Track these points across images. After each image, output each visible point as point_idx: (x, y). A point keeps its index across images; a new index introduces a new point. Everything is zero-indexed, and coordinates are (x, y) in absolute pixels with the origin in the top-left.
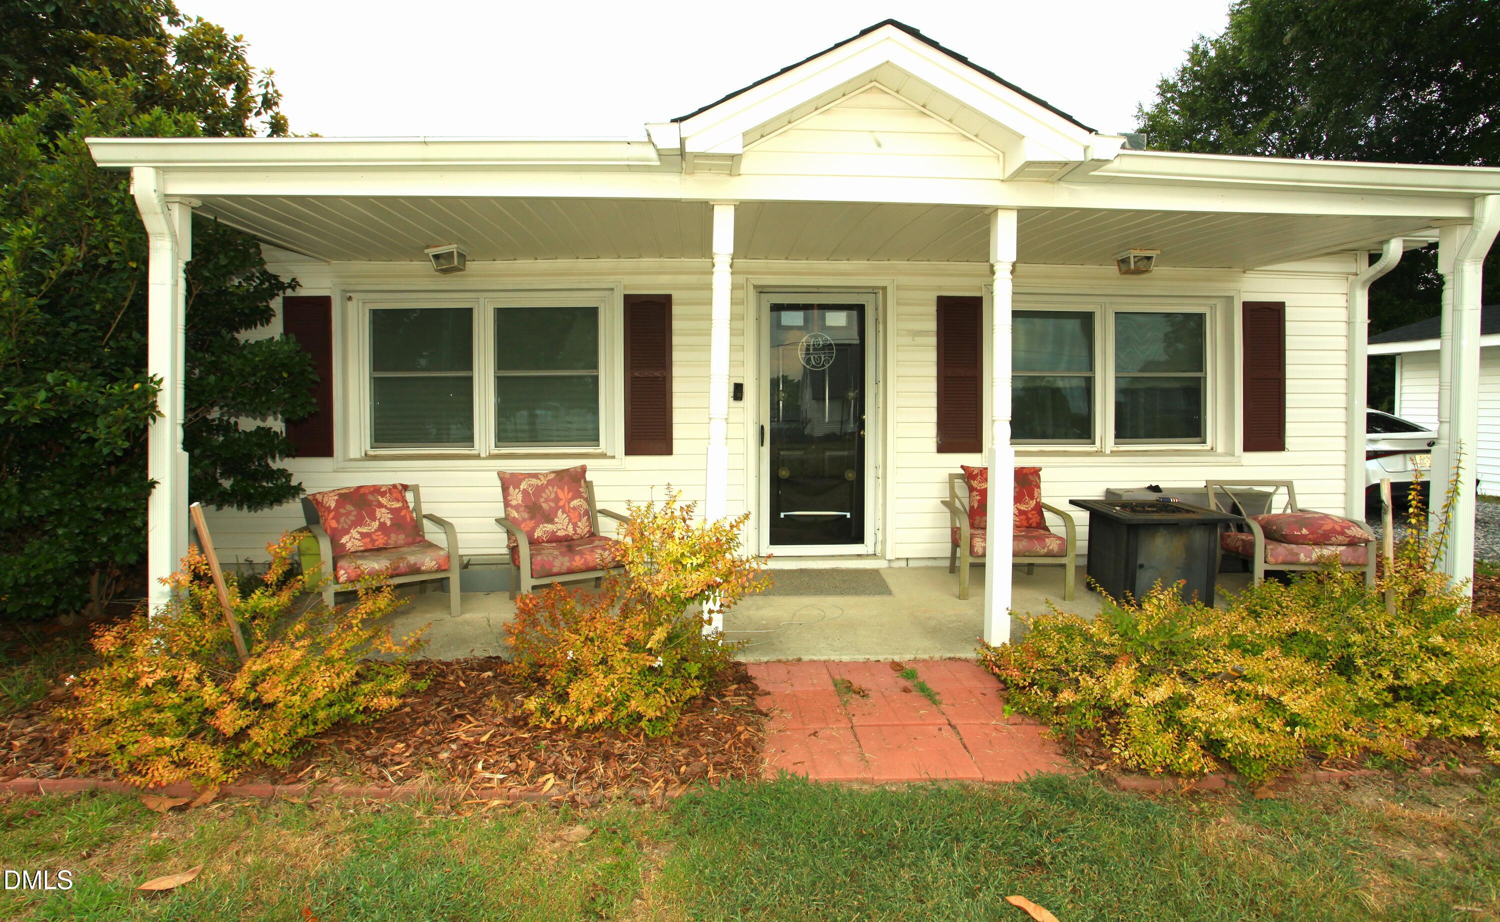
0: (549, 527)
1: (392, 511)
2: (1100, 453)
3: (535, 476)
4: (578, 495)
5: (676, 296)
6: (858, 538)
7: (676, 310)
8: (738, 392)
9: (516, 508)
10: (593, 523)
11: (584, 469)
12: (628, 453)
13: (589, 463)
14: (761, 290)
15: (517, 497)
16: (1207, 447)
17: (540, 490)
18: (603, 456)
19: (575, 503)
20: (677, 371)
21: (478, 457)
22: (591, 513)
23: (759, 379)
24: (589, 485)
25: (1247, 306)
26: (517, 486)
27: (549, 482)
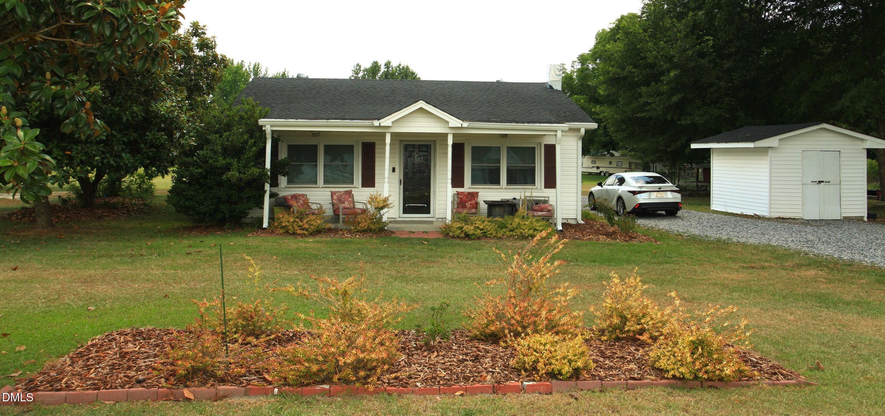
0: (343, 205)
1: (303, 200)
2: (502, 188)
3: (339, 192)
4: (350, 197)
5: (377, 142)
6: (428, 212)
7: (376, 147)
8: (394, 170)
9: (335, 200)
10: (354, 205)
11: (351, 191)
12: (363, 186)
13: (353, 189)
14: (401, 141)
15: (335, 197)
16: (536, 187)
17: (341, 196)
18: (355, 187)
19: (350, 199)
20: (376, 164)
21: (319, 187)
22: (353, 202)
23: (400, 166)
24: (353, 195)
25: (545, 145)
26: (335, 194)
27: (343, 194)
